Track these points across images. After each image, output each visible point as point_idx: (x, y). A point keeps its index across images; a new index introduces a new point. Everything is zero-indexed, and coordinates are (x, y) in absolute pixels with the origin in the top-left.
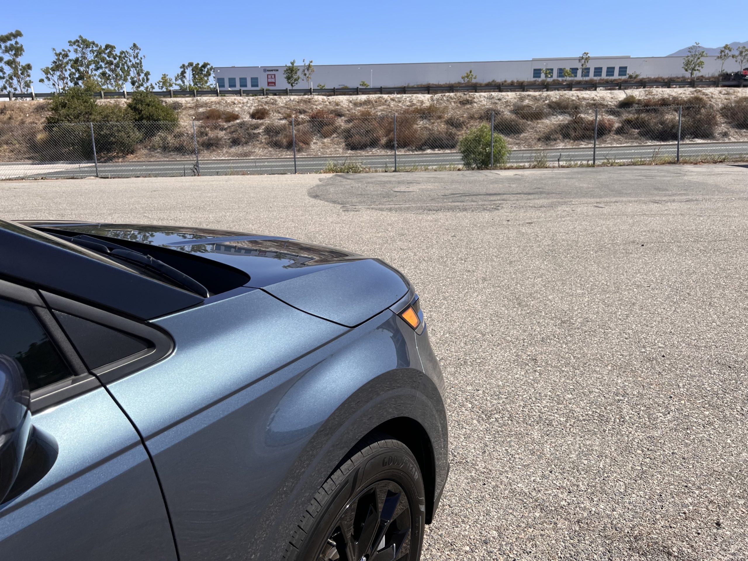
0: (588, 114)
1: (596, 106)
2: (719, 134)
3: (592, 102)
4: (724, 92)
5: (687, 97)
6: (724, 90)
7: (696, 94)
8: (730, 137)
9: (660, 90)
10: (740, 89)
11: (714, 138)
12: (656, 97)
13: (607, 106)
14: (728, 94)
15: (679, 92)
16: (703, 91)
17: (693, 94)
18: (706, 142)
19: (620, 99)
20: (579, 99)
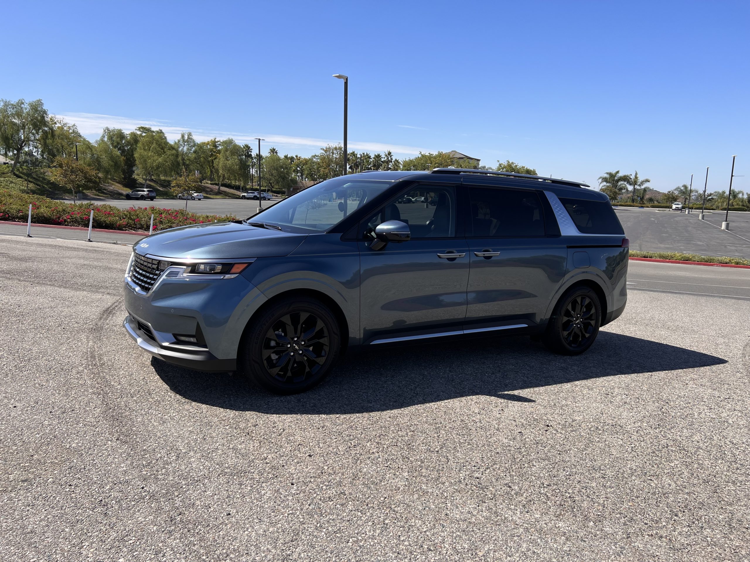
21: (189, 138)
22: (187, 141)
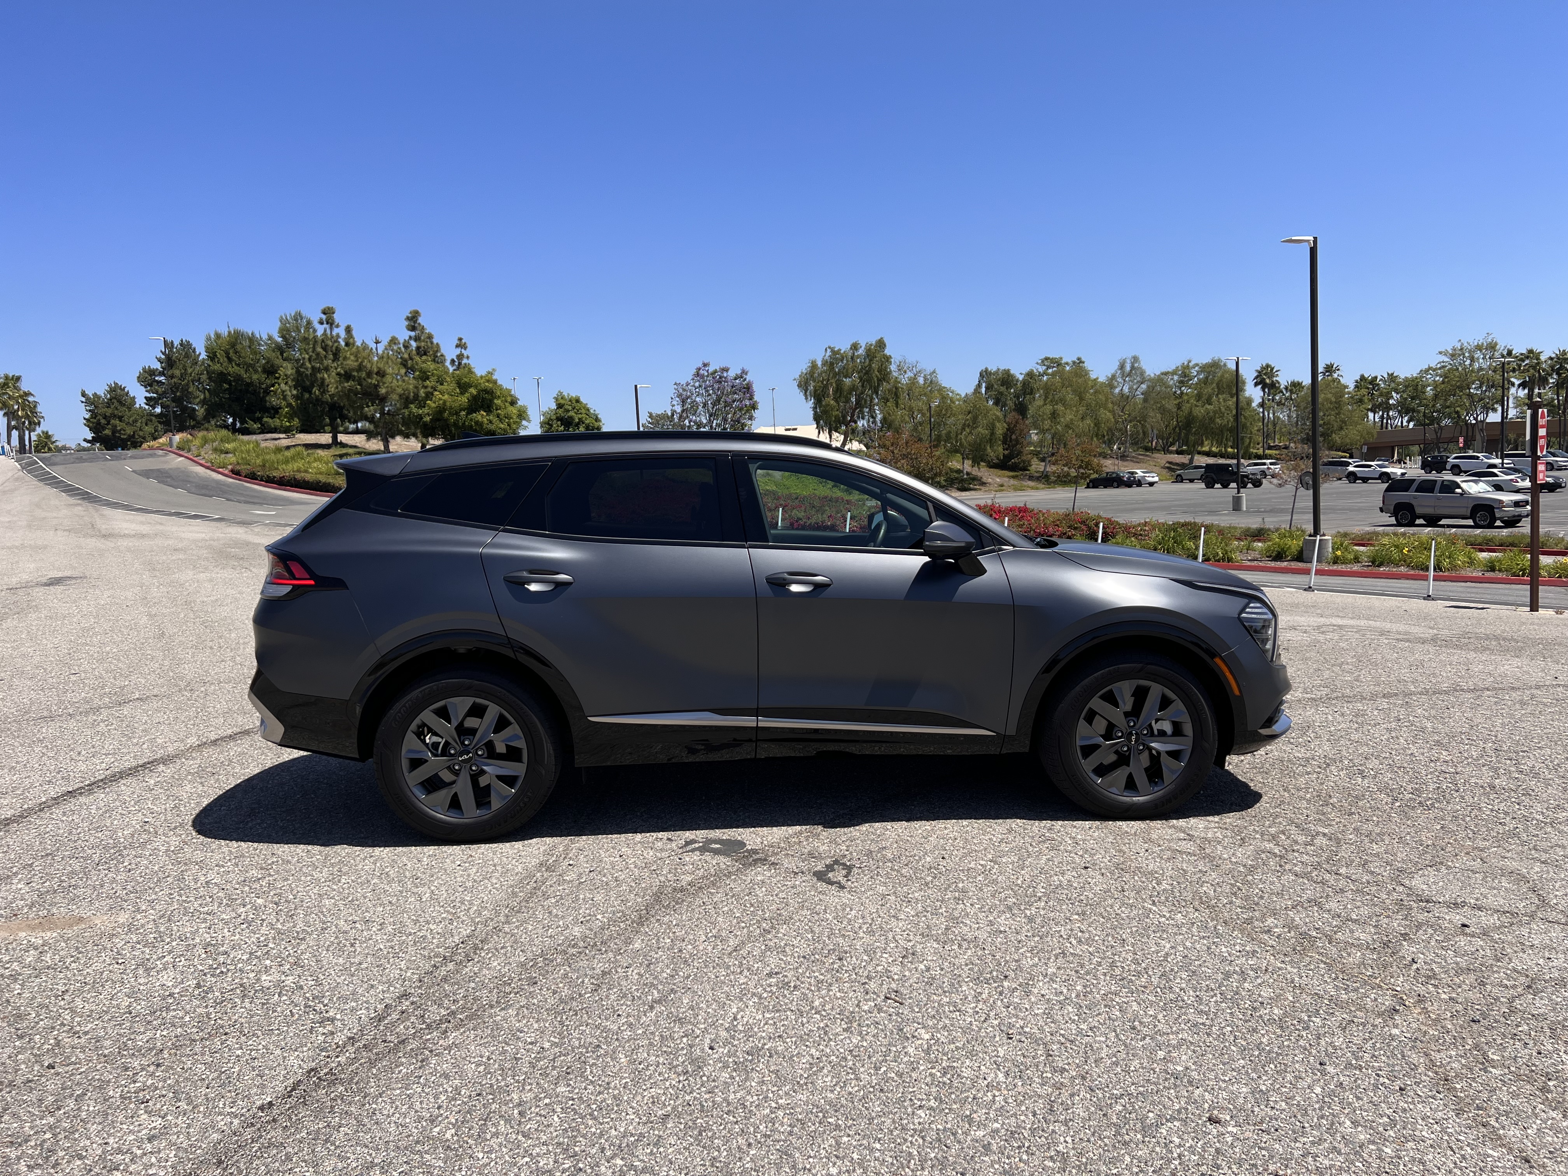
21: (1133, 368)
22: (1129, 375)
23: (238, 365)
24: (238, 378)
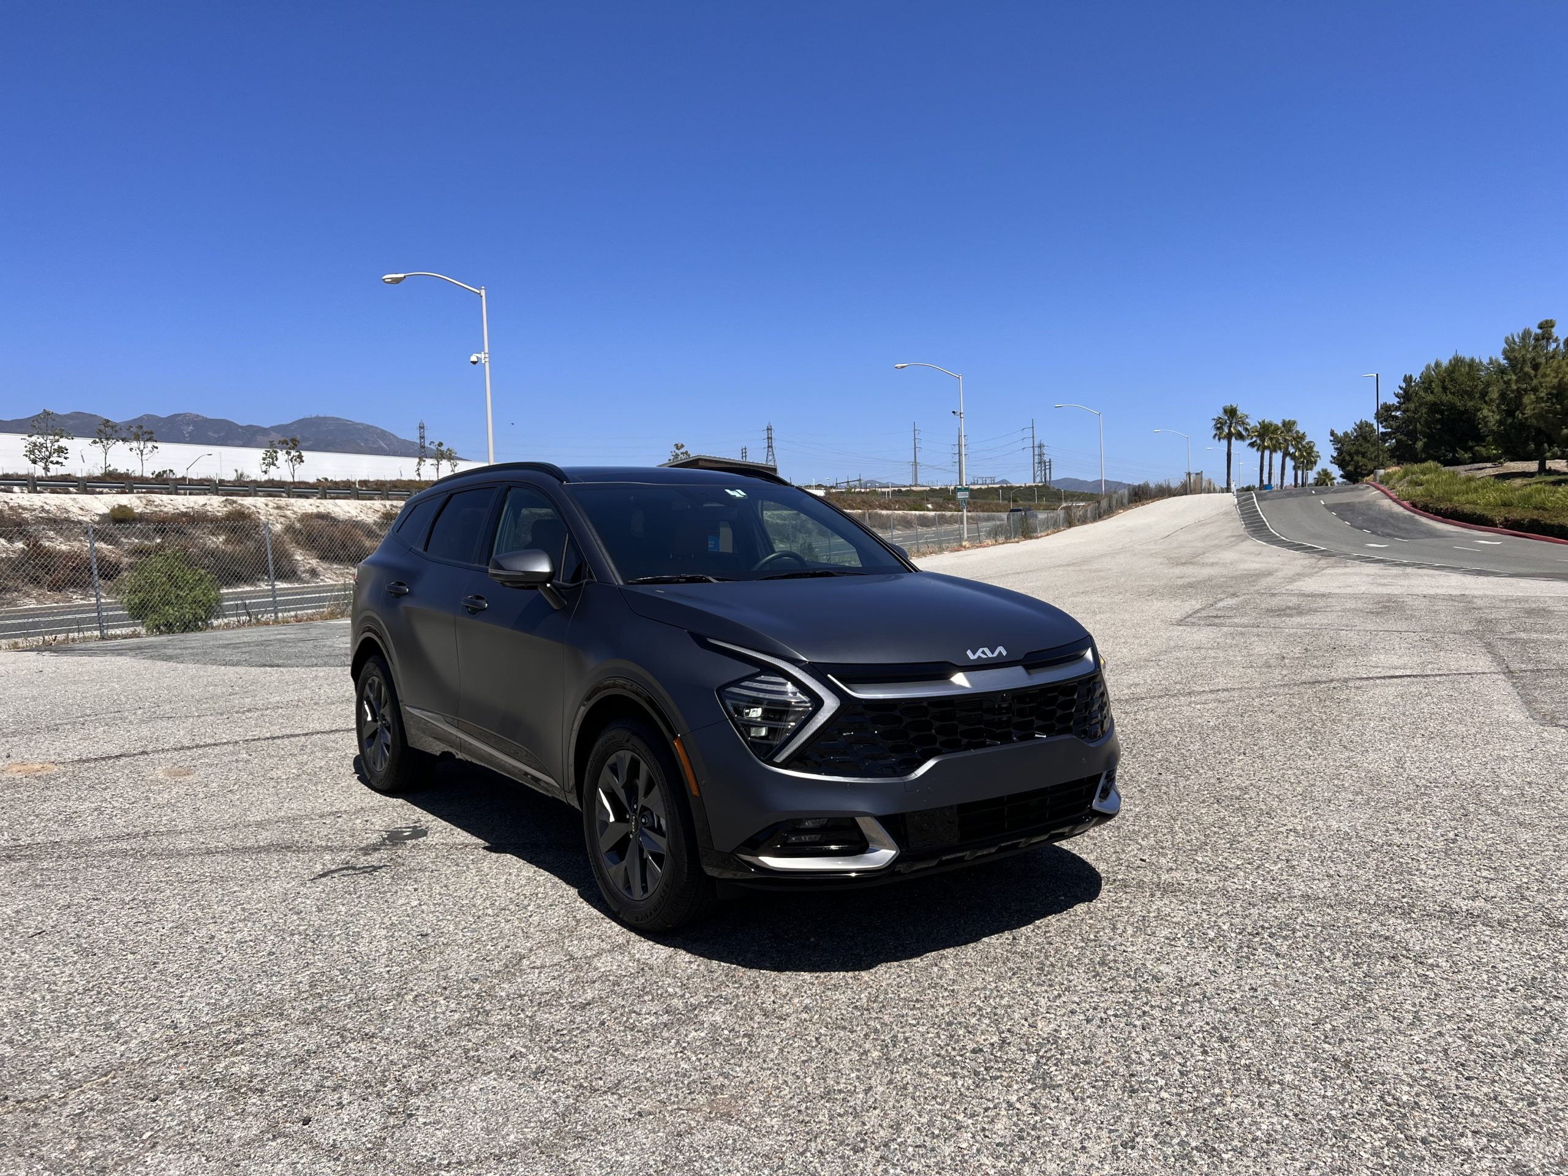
0: (50, 539)
1: (61, 523)
2: (305, 571)
3: (44, 515)
4: (271, 505)
5: (218, 511)
6: (272, 502)
7: (230, 508)
8: (322, 577)
9: (165, 498)
10: (292, 500)
11: (300, 580)
12: (166, 510)
13: (80, 522)
14: (278, 508)
15: (201, 504)
16: (239, 502)
17: (225, 506)
18: (290, 586)
19: (100, 512)
20: (11, 508)
23: (1453, 394)
24: (1452, 407)
